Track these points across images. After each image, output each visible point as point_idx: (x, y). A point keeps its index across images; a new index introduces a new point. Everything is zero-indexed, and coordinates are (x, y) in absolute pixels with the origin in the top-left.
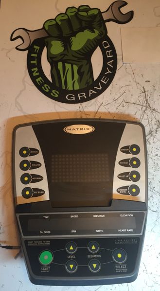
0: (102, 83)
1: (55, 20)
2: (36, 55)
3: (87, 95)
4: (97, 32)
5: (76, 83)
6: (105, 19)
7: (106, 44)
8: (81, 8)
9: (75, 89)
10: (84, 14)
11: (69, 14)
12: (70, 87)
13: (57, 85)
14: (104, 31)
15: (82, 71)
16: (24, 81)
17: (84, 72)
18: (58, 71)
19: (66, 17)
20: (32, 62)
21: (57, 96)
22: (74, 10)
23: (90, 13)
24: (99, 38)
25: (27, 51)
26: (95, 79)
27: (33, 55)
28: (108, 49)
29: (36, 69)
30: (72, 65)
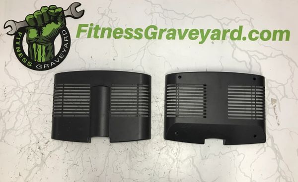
1: (33, 15)
2: (19, 39)
3: (50, 65)
4: (59, 24)
5: (44, 58)
6: (65, 15)
8: (50, 7)
9: (43, 61)
10: (52, 11)
11: (43, 11)
12: (39, 60)
13: (32, 59)
14: (64, 24)
16: (11, 56)
17: (49, 50)
18: (33, 49)
19: (41, 13)
20: (16, 43)
21: (31, 65)
22: (46, 8)
23: (57, 10)
24: (61, 28)
25: (14, 36)
26: (55, 55)
27: (17, 38)
28: (65, 36)
29: (19, 48)
30: (42, 45)
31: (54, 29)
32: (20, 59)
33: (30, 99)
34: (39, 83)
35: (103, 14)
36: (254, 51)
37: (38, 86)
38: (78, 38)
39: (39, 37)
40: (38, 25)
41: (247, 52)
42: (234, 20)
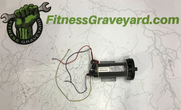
0: (36, 37)
1: (19, 10)
5: (26, 37)
6: (39, 10)
7: (39, 21)
8: (30, 5)
9: (25, 39)
10: (31, 8)
12: (23, 38)
13: (18, 37)
14: (39, 15)
15: (28, 31)
16: (5, 36)
18: (19, 32)
19: (24, 9)
20: (9, 28)
21: (18, 41)
22: (27, 6)
23: (34, 7)
24: (36, 18)
25: (7, 23)
26: (33, 35)
28: (39, 23)
29: (10, 31)
30: (25, 29)
31: (32, 19)
32: (11, 38)
33: (18, 62)
34: (23, 52)
35: (63, 9)
36: (157, 31)
37: (23, 54)
38: (47, 24)
39: (23, 24)
40: (22, 17)
41: (152, 31)
42: (144, 12)
